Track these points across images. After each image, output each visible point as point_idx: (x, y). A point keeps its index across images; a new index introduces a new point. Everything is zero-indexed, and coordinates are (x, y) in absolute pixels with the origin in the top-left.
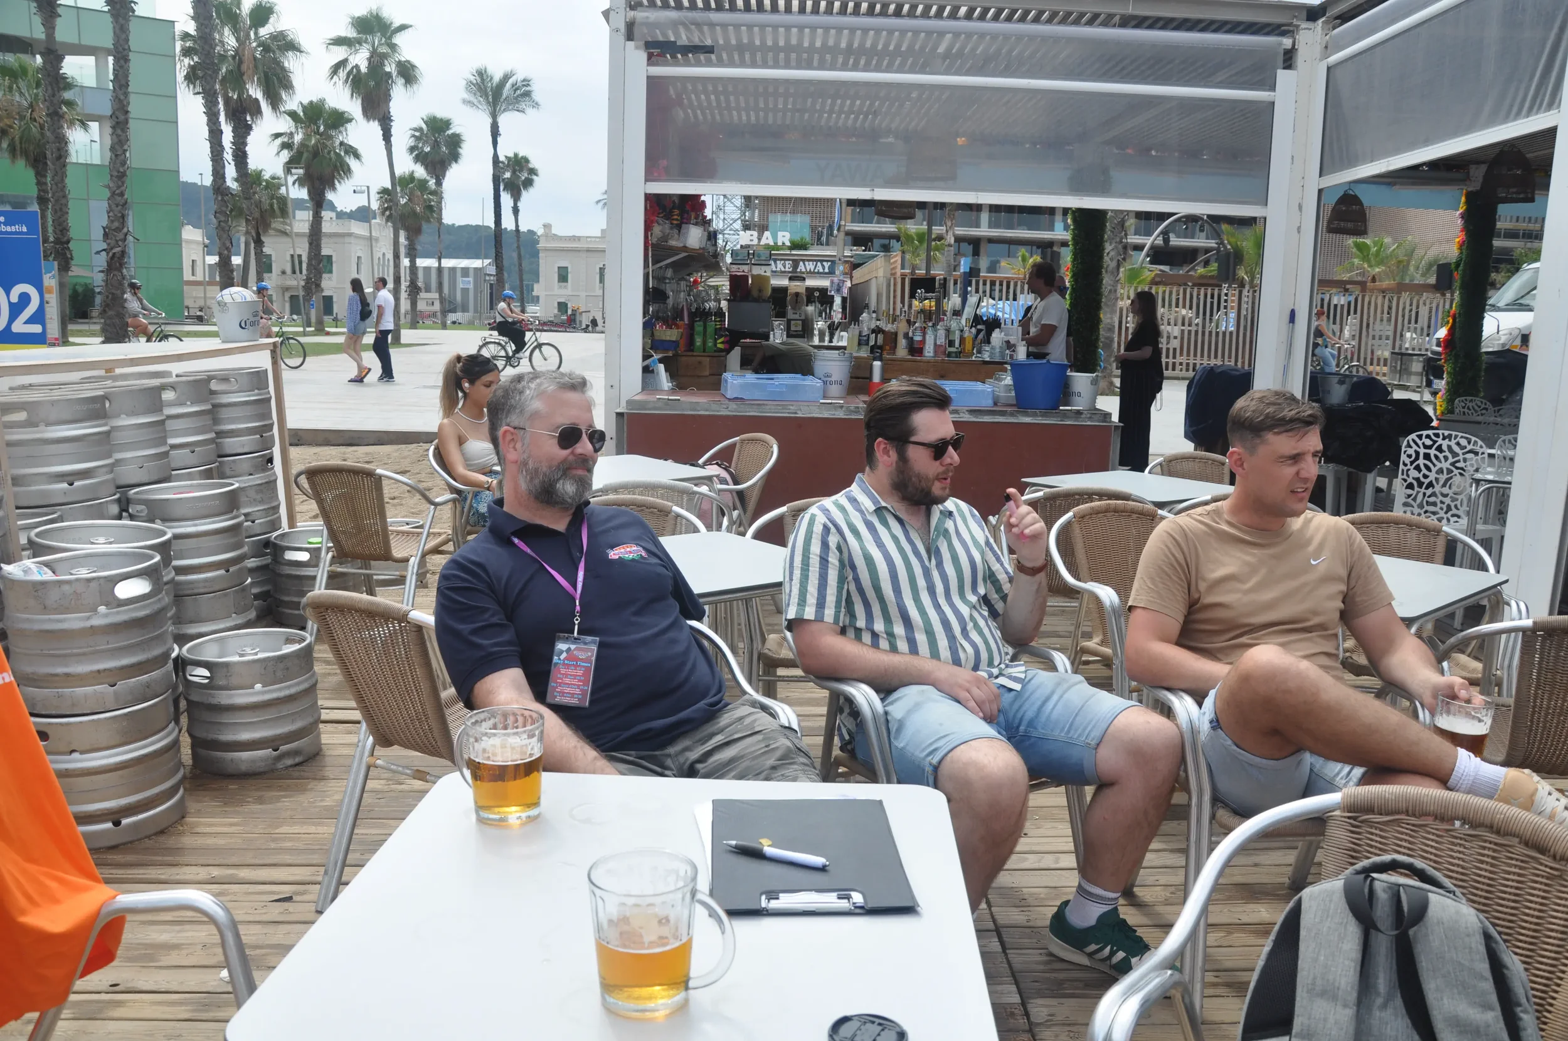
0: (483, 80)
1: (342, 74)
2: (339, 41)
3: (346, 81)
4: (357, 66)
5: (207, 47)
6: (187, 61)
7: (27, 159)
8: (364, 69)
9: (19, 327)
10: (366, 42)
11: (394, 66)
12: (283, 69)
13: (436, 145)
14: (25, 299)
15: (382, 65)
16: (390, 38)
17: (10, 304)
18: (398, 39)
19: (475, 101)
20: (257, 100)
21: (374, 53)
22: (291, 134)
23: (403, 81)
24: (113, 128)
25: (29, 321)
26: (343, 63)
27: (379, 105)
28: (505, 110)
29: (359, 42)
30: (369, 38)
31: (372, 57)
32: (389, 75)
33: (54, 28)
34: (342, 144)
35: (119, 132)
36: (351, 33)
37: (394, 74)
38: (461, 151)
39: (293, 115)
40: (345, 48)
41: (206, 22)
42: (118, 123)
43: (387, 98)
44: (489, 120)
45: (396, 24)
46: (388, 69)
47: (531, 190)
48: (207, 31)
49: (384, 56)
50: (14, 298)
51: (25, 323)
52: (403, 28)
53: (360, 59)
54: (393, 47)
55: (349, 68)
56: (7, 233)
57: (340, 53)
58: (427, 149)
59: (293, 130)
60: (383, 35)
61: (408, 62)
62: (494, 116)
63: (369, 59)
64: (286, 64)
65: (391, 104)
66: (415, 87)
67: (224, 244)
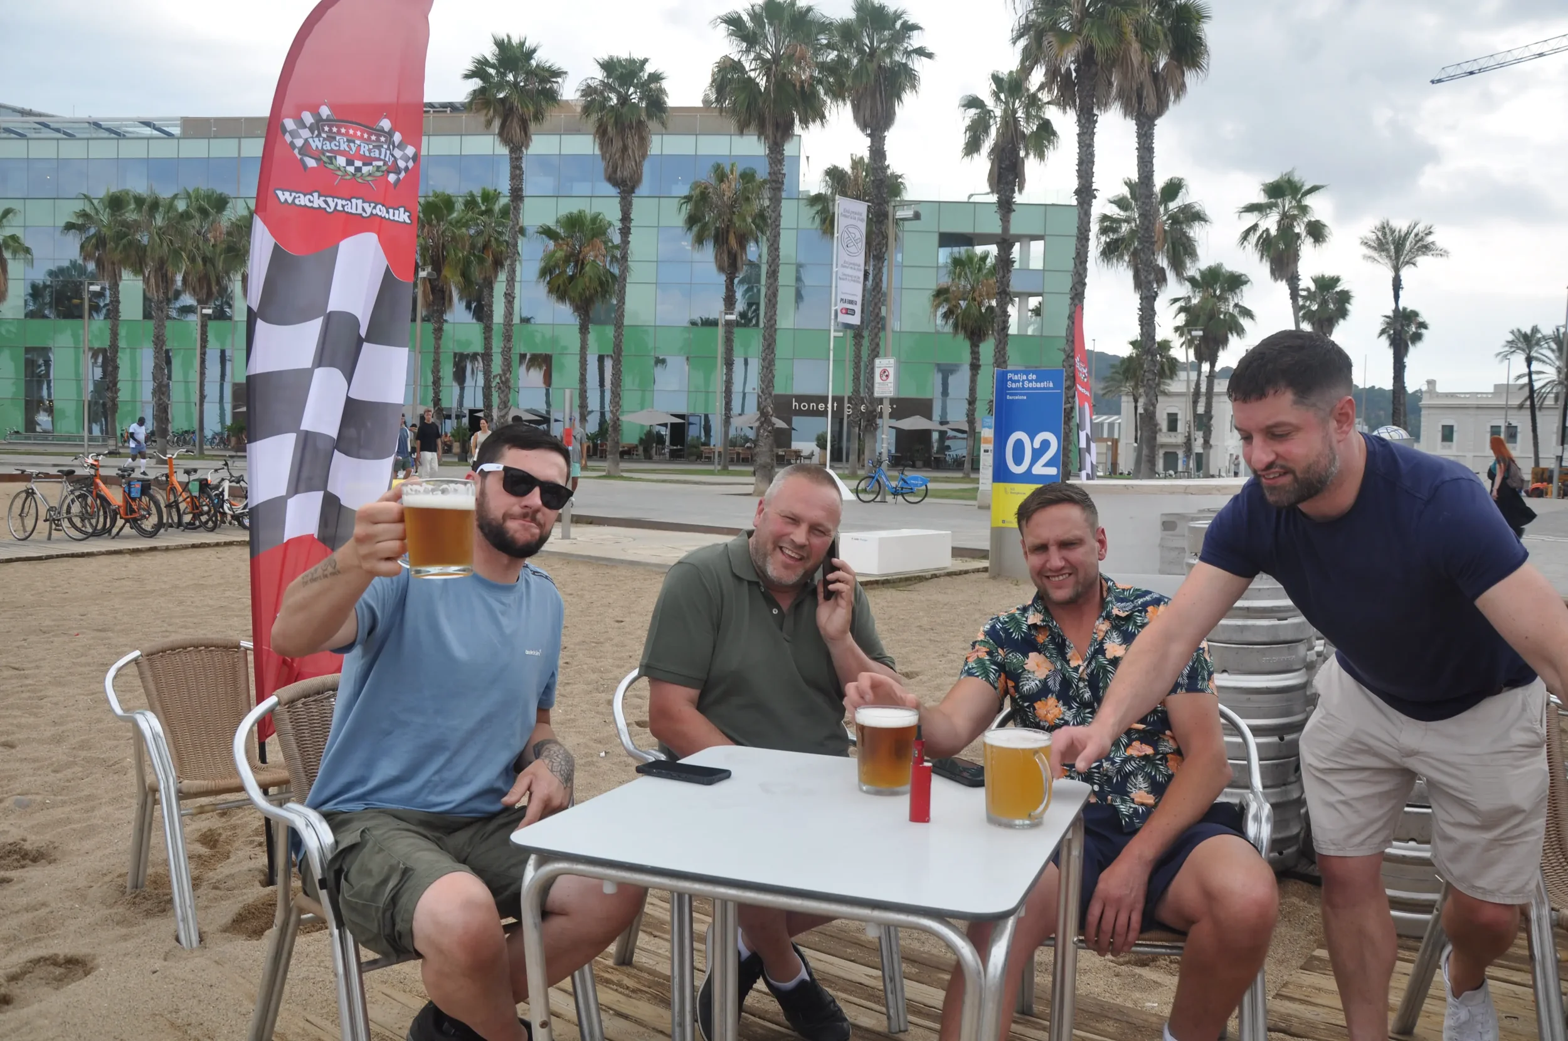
0: (1384, 234)
1: (1253, 238)
2: (1251, 208)
3: (1257, 245)
4: (1267, 230)
5: (1146, 223)
6: (1103, 239)
7: (966, 332)
8: (1273, 232)
9: (1039, 469)
10: (1276, 205)
11: (1303, 227)
12: (1189, 238)
13: (1324, 304)
14: (1046, 445)
15: (1292, 226)
16: (1299, 201)
17: (1033, 450)
18: (1308, 201)
19: (1375, 254)
20: (1163, 269)
21: (1284, 216)
22: (1189, 298)
23: (1312, 240)
24: (1072, 299)
25: (1047, 465)
26: (1254, 228)
27: (1288, 264)
28: (1407, 263)
29: (1270, 206)
30: (1279, 201)
31: (1282, 219)
32: (1298, 236)
33: (1009, 221)
34: (1236, 305)
35: (1077, 301)
36: (1261, 198)
37: (1304, 234)
38: (1348, 306)
39: (1192, 280)
40: (1256, 213)
41: (1147, 201)
42: (1076, 294)
43: (1296, 257)
44: (1392, 274)
45: (1306, 187)
46: (1297, 230)
47: (1419, 345)
48: (1148, 208)
49: (1294, 218)
50: (1037, 445)
51: (1045, 465)
52: (1314, 189)
53: (1270, 223)
54: (1304, 210)
55: (1258, 234)
56: (1037, 388)
57: (1251, 219)
58: (1315, 307)
59: (1191, 294)
60: (1294, 198)
61: (1317, 222)
62: (1397, 270)
63: (1279, 223)
64: (1192, 235)
65: (1300, 264)
66: (1324, 245)
67: (1150, 400)
